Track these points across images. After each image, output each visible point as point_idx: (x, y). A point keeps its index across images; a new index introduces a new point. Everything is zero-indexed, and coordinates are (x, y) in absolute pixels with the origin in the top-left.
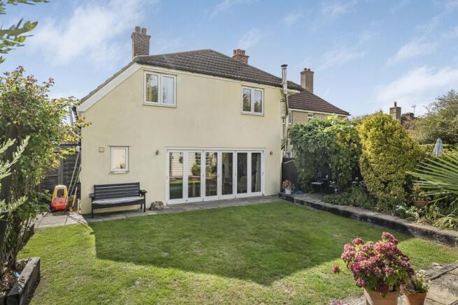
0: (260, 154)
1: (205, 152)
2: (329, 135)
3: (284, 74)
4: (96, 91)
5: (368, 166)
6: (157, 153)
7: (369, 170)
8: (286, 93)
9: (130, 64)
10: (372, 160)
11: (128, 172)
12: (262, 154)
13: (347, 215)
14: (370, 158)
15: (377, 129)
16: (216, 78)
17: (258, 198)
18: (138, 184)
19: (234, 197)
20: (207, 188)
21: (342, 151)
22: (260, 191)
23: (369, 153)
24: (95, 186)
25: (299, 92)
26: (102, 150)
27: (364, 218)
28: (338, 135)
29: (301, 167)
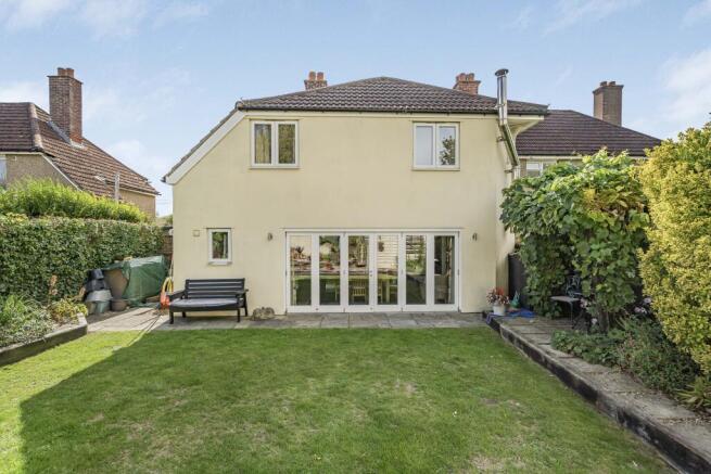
0: (453, 237)
1: (347, 235)
2: (562, 196)
3: (502, 88)
4: (188, 156)
5: (664, 272)
6: (271, 237)
7: (666, 282)
8: (505, 122)
9: (232, 113)
10: (673, 257)
11: (230, 264)
12: (456, 238)
13: (589, 394)
14: (668, 250)
15: (691, 167)
16: (363, 115)
17: (449, 315)
18: (243, 280)
19: (399, 310)
20: (351, 291)
21: (601, 233)
22: (452, 302)
23: (665, 236)
24: (187, 281)
25: (542, 118)
26: (197, 233)
27: (629, 420)
28: (590, 193)
29: (531, 263)
